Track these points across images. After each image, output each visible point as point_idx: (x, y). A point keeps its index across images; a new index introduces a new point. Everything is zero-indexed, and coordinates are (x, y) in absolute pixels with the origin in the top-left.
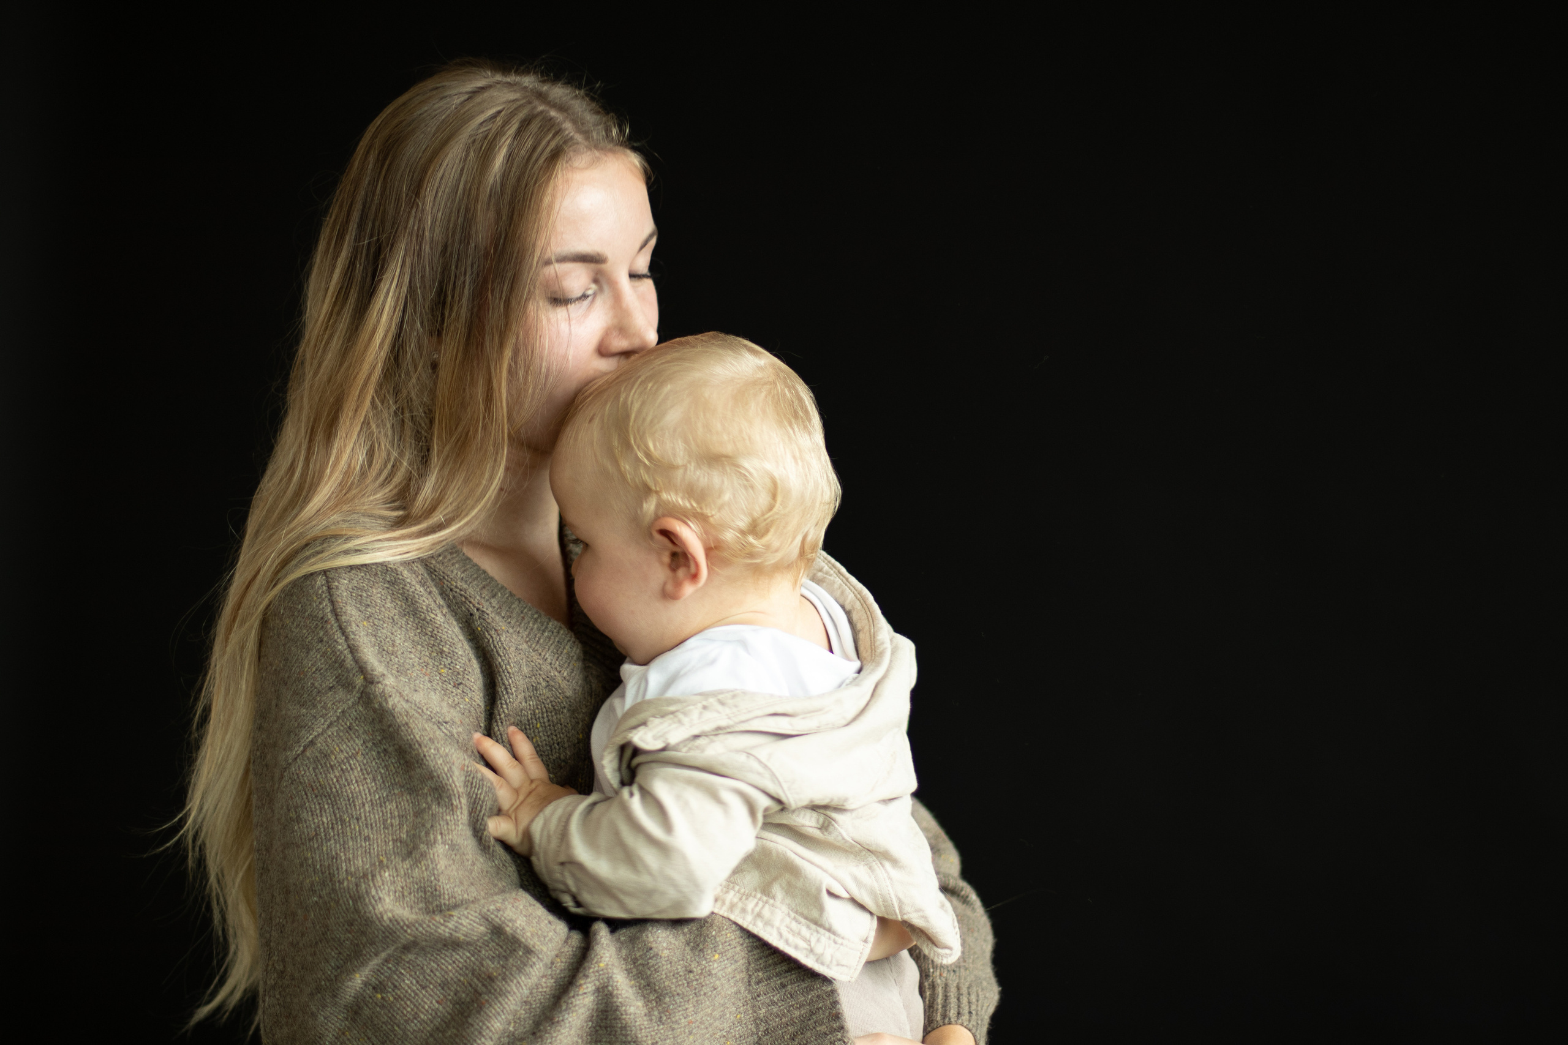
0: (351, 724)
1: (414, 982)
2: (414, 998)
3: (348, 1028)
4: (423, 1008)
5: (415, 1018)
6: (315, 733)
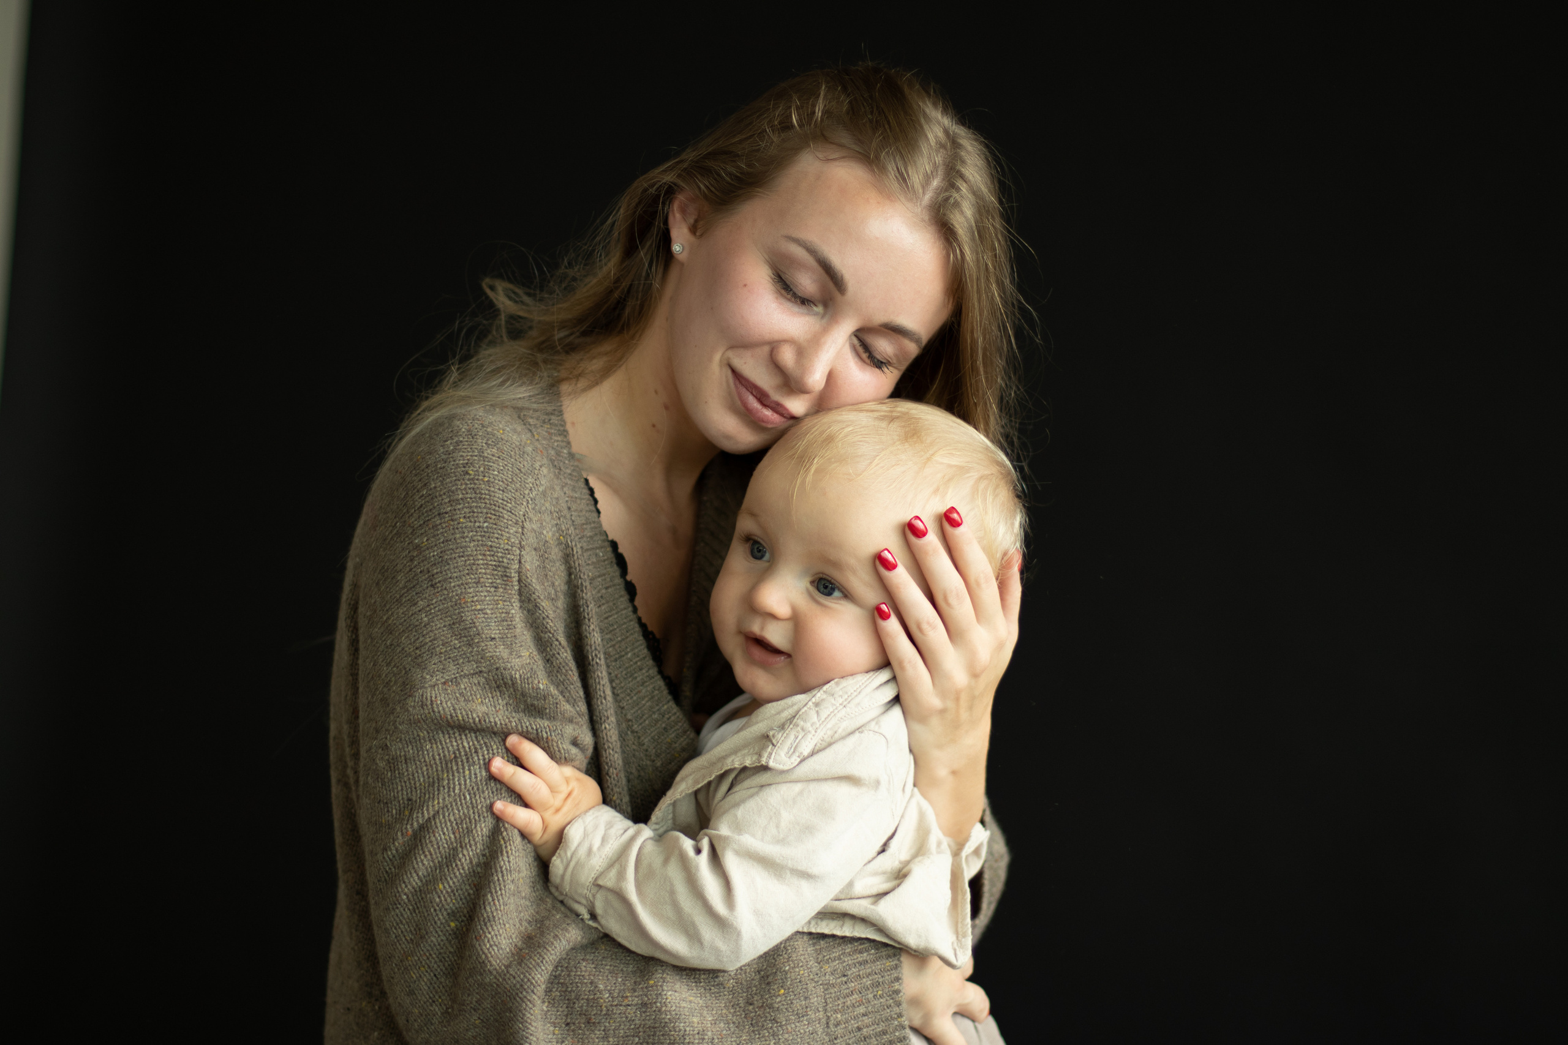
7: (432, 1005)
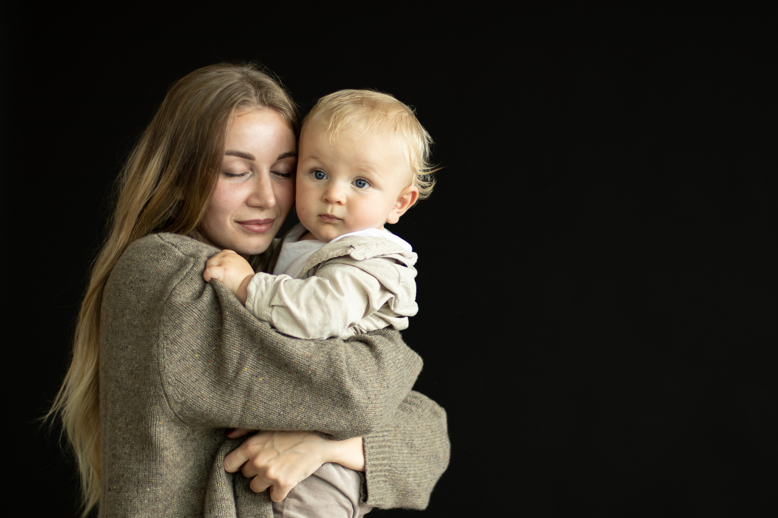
0: (191, 277)
1: (275, 367)
2: (278, 374)
3: (247, 401)
4: (284, 377)
5: (283, 384)
6: (174, 285)
7: (270, 416)
